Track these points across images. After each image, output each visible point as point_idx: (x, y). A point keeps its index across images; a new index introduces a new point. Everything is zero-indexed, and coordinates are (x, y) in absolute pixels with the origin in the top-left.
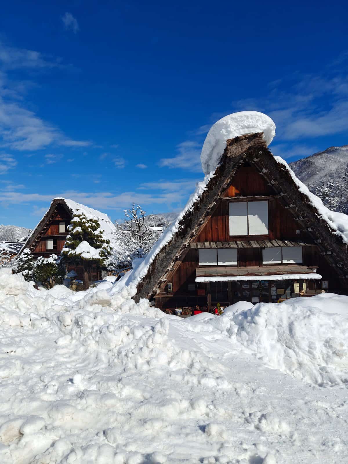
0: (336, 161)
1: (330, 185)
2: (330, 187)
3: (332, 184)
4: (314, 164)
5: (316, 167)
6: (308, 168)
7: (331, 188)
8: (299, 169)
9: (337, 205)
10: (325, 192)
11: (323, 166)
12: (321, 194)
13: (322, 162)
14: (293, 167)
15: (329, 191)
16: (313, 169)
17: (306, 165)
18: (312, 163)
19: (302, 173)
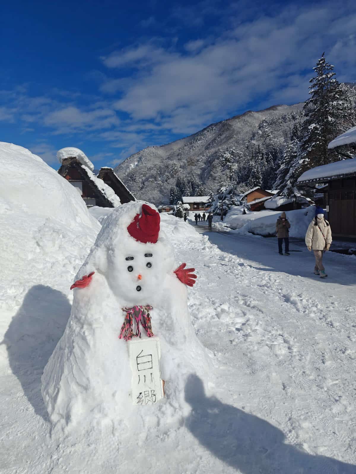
0: (251, 126)
1: (232, 152)
2: (232, 153)
3: (234, 151)
4: (232, 127)
5: (234, 130)
6: (227, 131)
7: (233, 155)
8: (219, 131)
9: (235, 170)
10: (227, 158)
11: (240, 130)
12: (224, 159)
13: (239, 126)
14: (213, 129)
15: (231, 157)
16: (231, 132)
17: (225, 127)
18: (230, 126)
19: (221, 135)
